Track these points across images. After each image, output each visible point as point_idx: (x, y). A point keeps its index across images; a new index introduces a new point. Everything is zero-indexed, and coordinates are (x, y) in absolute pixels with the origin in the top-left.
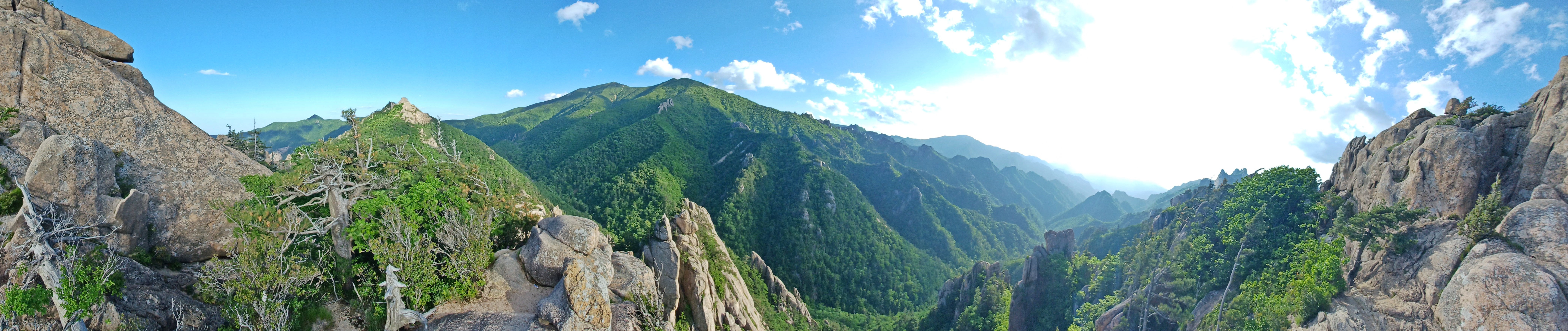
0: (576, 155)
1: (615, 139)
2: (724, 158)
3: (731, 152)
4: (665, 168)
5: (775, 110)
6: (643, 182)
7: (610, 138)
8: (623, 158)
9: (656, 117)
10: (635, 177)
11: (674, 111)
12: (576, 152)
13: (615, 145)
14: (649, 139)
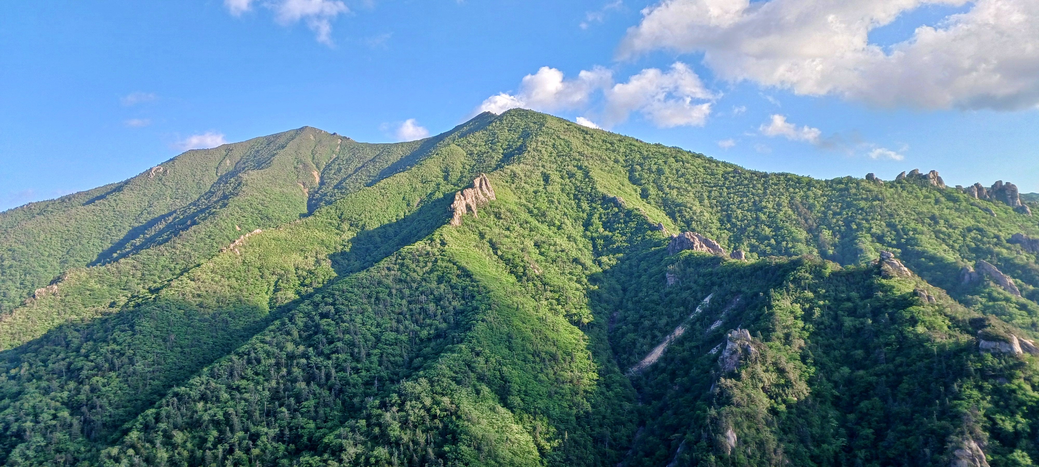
0: (196, 380)
1: (324, 316)
2: (658, 352)
3: (679, 332)
4: (485, 389)
5: (799, 180)
6: (421, 438)
7: (308, 315)
8: (356, 370)
9: (447, 237)
10: (396, 425)
11: (498, 216)
12: (195, 371)
13: (325, 333)
14: (432, 307)
